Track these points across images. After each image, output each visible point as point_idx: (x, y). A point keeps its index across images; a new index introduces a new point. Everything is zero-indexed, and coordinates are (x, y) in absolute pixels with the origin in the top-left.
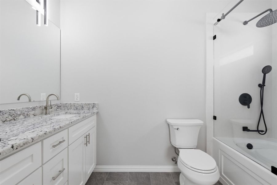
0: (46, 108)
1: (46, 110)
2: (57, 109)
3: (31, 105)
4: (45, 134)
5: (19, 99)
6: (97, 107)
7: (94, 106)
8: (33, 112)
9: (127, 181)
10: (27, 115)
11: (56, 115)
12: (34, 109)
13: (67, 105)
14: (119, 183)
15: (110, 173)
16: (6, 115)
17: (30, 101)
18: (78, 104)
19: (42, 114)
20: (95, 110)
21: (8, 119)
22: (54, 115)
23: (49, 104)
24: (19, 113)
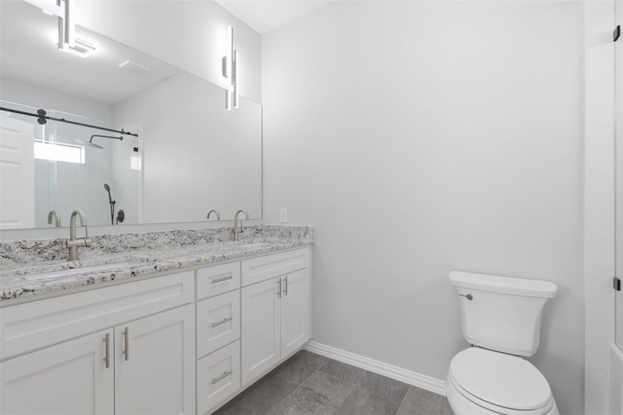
0: (233, 230)
1: (234, 233)
2: (256, 235)
3: (216, 226)
4: (198, 261)
5: (208, 217)
6: (311, 233)
7: (306, 232)
8: (218, 236)
9: (355, 383)
10: (210, 239)
11: (246, 243)
12: (219, 231)
13: (270, 228)
14: (339, 382)
15: (332, 362)
16: (185, 237)
17: (219, 219)
18: (284, 227)
19: (230, 239)
20: (308, 240)
21: (187, 242)
22: (244, 242)
23: (239, 225)
24: (200, 235)
